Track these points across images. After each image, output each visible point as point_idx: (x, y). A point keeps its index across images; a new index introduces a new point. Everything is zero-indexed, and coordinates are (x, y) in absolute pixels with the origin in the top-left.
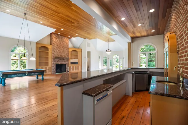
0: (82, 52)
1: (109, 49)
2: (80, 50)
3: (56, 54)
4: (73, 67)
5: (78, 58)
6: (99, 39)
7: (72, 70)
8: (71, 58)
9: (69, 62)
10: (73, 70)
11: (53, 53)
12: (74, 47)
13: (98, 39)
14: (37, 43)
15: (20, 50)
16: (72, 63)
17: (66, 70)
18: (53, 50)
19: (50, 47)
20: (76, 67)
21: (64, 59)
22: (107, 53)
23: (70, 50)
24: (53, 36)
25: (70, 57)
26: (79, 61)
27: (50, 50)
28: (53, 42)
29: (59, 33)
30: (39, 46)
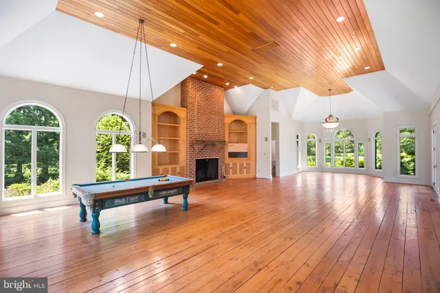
0: (256, 124)
1: (330, 116)
2: (253, 121)
3: (196, 131)
4: (235, 165)
5: (246, 142)
6: (304, 89)
7: (233, 174)
8: (230, 142)
9: (224, 152)
10: (235, 172)
11: (190, 129)
12: (234, 113)
13: (302, 88)
14: (154, 104)
15: (108, 121)
16: (232, 155)
17: (219, 174)
18: (190, 120)
19: (182, 113)
20: (241, 165)
21: (213, 145)
22: (326, 125)
23: (228, 120)
24: (190, 85)
25: (227, 139)
26: (249, 148)
27: (182, 121)
28: (190, 100)
29: (205, 77)
30: (159, 111)
